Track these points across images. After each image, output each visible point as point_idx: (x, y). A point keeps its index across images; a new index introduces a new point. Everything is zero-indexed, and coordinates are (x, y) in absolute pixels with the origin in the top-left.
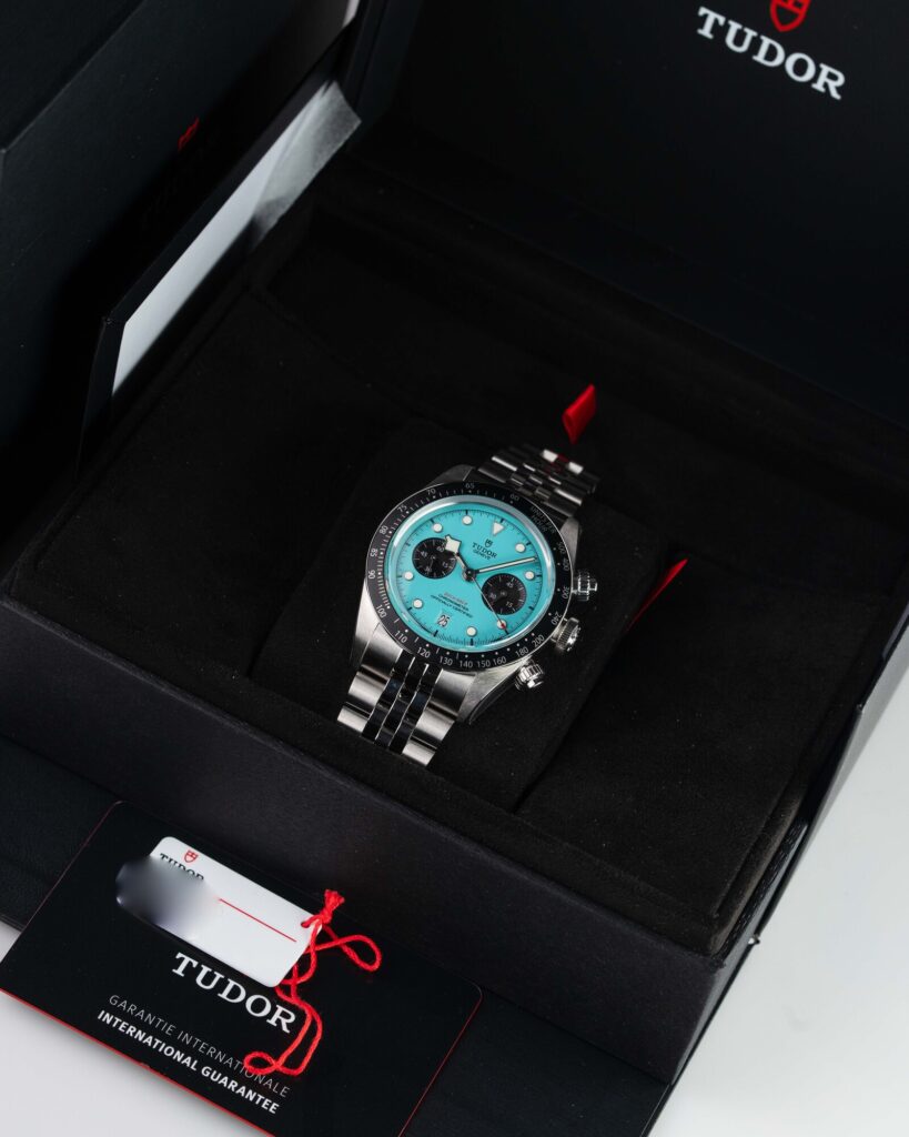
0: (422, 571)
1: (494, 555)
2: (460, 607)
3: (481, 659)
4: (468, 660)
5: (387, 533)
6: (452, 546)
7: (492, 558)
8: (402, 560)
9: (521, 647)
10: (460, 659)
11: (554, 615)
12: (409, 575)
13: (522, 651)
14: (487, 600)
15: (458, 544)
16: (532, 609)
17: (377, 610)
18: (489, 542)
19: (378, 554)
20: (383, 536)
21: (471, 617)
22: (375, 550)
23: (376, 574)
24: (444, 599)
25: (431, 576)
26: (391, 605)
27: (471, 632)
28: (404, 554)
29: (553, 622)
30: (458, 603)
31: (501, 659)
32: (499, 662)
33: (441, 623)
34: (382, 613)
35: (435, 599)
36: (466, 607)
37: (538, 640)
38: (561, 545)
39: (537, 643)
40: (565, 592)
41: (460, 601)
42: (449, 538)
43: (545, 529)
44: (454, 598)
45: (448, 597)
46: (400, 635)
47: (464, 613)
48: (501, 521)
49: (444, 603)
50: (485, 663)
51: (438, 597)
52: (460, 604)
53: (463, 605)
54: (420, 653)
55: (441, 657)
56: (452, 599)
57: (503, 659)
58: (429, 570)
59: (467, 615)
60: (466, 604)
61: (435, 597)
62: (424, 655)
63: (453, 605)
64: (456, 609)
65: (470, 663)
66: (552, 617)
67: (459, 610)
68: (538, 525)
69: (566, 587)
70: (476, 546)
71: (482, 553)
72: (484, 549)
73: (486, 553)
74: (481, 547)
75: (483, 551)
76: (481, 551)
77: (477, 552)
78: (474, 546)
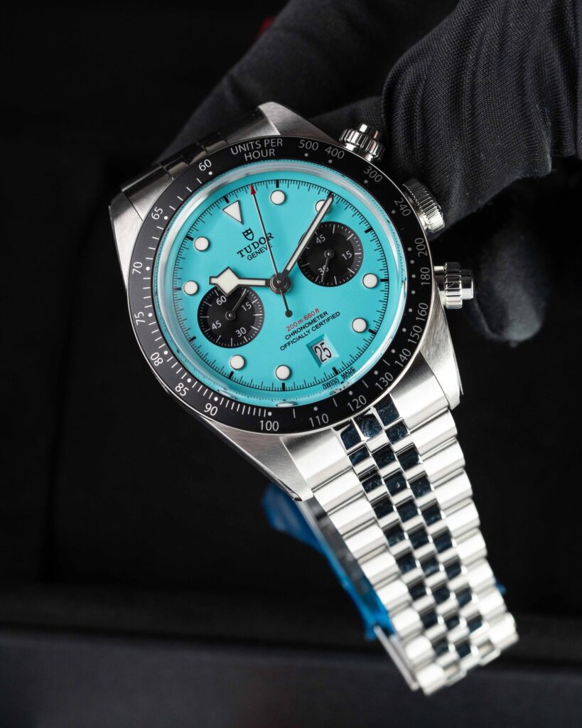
0: (239, 342)
1: (269, 237)
2: (318, 320)
3: (408, 335)
4: (399, 352)
5: (165, 358)
6: (228, 283)
8: (210, 358)
9: (418, 274)
10: (391, 361)
11: (397, 208)
12: (237, 362)
13: (424, 277)
14: (328, 282)
15: (229, 273)
16: (370, 229)
17: (265, 431)
18: (247, 233)
19: (186, 384)
20: (166, 366)
21: (337, 314)
22: (180, 387)
23: (214, 404)
24: (295, 335)
25: (252, 334)
26: (268, 409)
27: (360, 325)
28: (203, 351)
29: (405, 213)
30: (310, 320)
31: (420, 310)
32: (423, 313)
33: (324, 357)
34: (272, 426)
35: (288, 346)
36: (321, 312)
37: (419, 248)
38: (305, 143)
39: (423, 251)
40: (372, 175)
41: (309, 316)
42: (214, 281)
43: (272, 152)
44: (300, 321)
45: (295, 329)
46: (316, 421)
47: (328, 319)
48: (228, 201)
49: (299, 337)
50: (414, 332)
51: (287, 341)
52: (313, 318)
53: (316, 315)
54: (354, 407)
55: (377, 384)
56: (302, 325)
57: (422, 306)
58: (241, 332)
59: (333, 317)
60: (317, 310)
61: (285, 346)
62: (360, 404)
63: (311, 327)
64: (317, 327)
65: (405, 351)
66: (399, 212)
67: (321, 324)
68: (261, 159)
69: (367, 171)
70: (244, 253)
71: (257, 250)
72: (253, 244)
73: (261, 246)
74: (249, 246)
75: (255, 248)
76: (253, 250)
77: (253, 256)
78: (243, 256)
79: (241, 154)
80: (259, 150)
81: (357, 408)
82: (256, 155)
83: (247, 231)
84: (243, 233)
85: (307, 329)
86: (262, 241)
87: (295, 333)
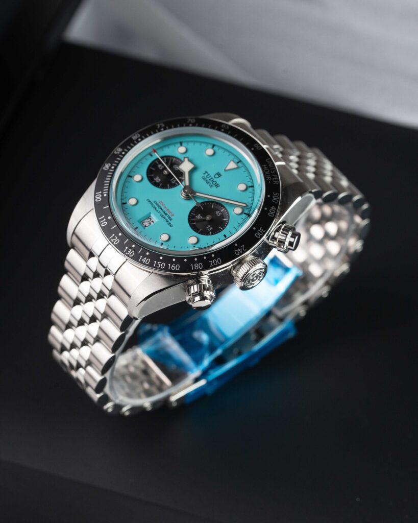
0: (151, 179)
1: (217, 186)
2: (166, 216)
3: (158, 260)
4: (147, 257)
5: (137, 140)
6: (186, 167)
7: (214, 188)
8: (140, 165)
9: (197, 262)
10: (140, 254)
11: (239, 247)
12: (138, 178)
13: (197, 266)
14: (191, 219)
15: (192, 167)
16: (226, 237)
17: (95, 195)
18: (219, 175)
19: (121, 152)
20: (132, 141)
21: (171, 226)
22: (120, 150)
23: (110, 168)
24: (157, 206)
25: (156, 185)
26: (108, 194)
27: (165, 237)
28: (144, 161)
29: (236, 252)
30: (166, 212)
31: (175, 266)
32: (173, 268)
33: (145, 224)
34: (98, 198)
35: (149, 203)
36: (172, 217)
37: (215, 261)
38: (277, 195)
39: (213, 264)
40: (259, 232)
41: (169, 211)
42: (186, 160)
43: (269, 178)
44: (165, 207)
45: (161, 205)
46: (102, 219)
47: (167, 221)
48: (238, 163)
49: (155, 208)
50: (160, 264)
51: (153, 202)
52: (168, 214)
53: (170, 216)
54: (112, 238)
55: (127, 248)
56: (163, 208)
57: (178, 266)
58: (157, 179)
59: (169, 224)
60: (173, 215)
61: (149, 201)
62: (114, 241)
63: (162, 212)
64: (162, 216)
65: (148, 261)
66: (237, 248)
67: (164, 218)
68: (264, 173)
69: (262, 229)
70: (206, 174)
71: (208, 181)
72: (212, 178)
73: (211, 182)
74: (210, 176)
75: (210, 180)
76: (208, 179)
77: (204, 179)
78: (204, 174)
79: (266, 163)
80: (270, 172)
81: (112, 240)
82: (267, 171)
83: (220, 174)
84: (218, 173)
85: (161, 211)
86: (214, 183)
87: (158, 205)
